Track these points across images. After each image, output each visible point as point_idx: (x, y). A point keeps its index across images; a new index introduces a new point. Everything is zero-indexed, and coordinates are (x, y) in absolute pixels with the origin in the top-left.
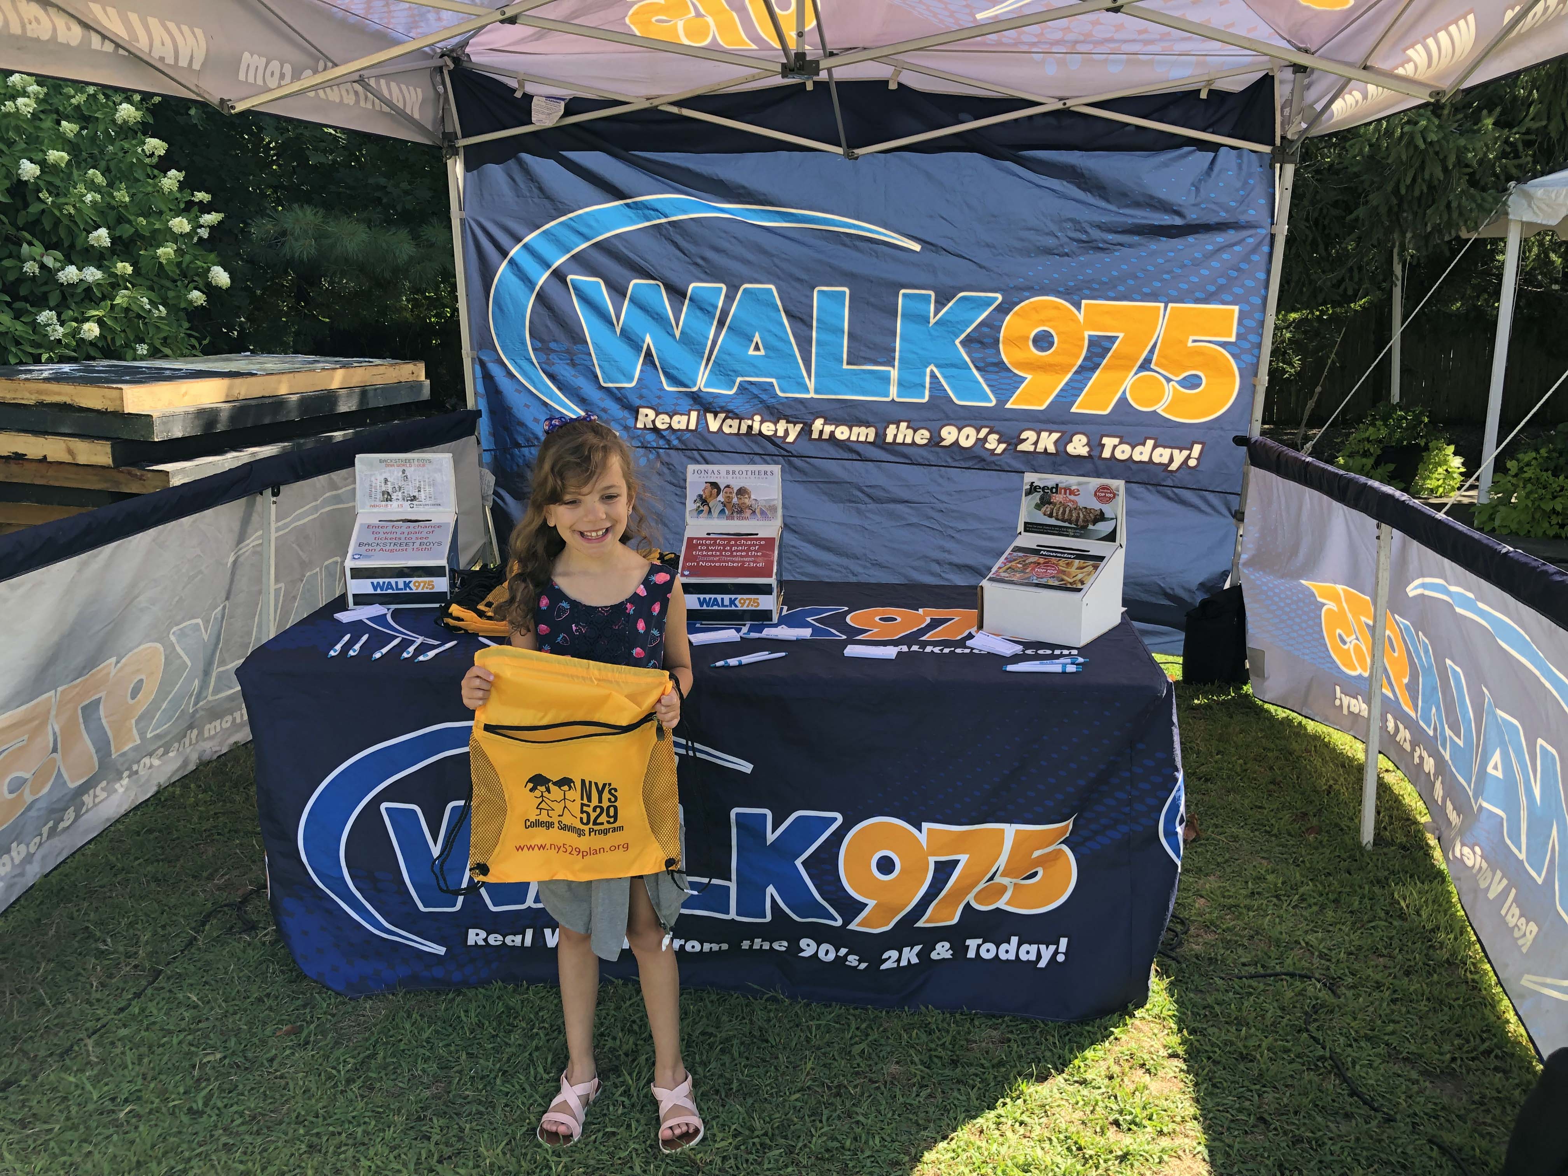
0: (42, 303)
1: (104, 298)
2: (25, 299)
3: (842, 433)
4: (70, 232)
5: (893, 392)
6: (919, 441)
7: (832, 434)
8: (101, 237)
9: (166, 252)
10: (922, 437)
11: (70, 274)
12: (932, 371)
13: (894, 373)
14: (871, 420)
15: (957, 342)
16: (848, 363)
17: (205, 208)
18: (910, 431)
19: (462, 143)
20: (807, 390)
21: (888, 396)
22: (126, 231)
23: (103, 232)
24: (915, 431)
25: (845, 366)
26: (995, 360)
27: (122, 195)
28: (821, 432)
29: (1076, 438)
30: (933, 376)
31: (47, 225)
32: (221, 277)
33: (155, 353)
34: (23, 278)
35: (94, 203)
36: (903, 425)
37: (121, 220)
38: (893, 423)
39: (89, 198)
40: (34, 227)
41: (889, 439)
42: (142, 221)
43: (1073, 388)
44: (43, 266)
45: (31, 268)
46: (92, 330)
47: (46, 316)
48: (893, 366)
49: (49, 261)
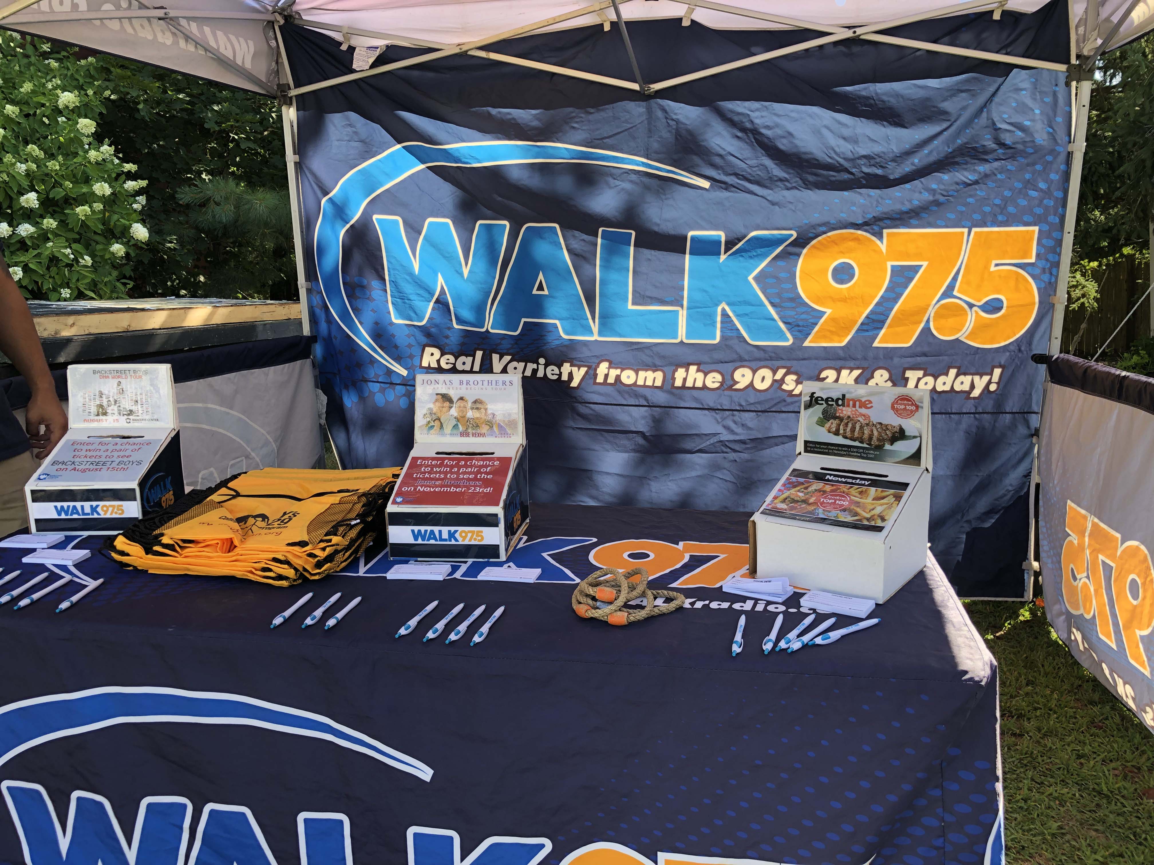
3: (628, 377)
5: (682, 334)
6: (709, 384)
7: (618, 378)
10: (713, 380)
12: (723, 310)
13: (683, 315)
14: (658, 362)
15: (750, 278)
16: (634, 303)
18: (700, 375)
20: (591, 333)
21: (676, 338)
24: (706, 375)
25: (630, 307)
26: (791, 295)
28: (606, 376)
29: (878, 373)
30: (724, 314)
36: (693, 369)
38: (681, 366)
41: (678, 383)
43: (874, 321)
48: (682, 306)
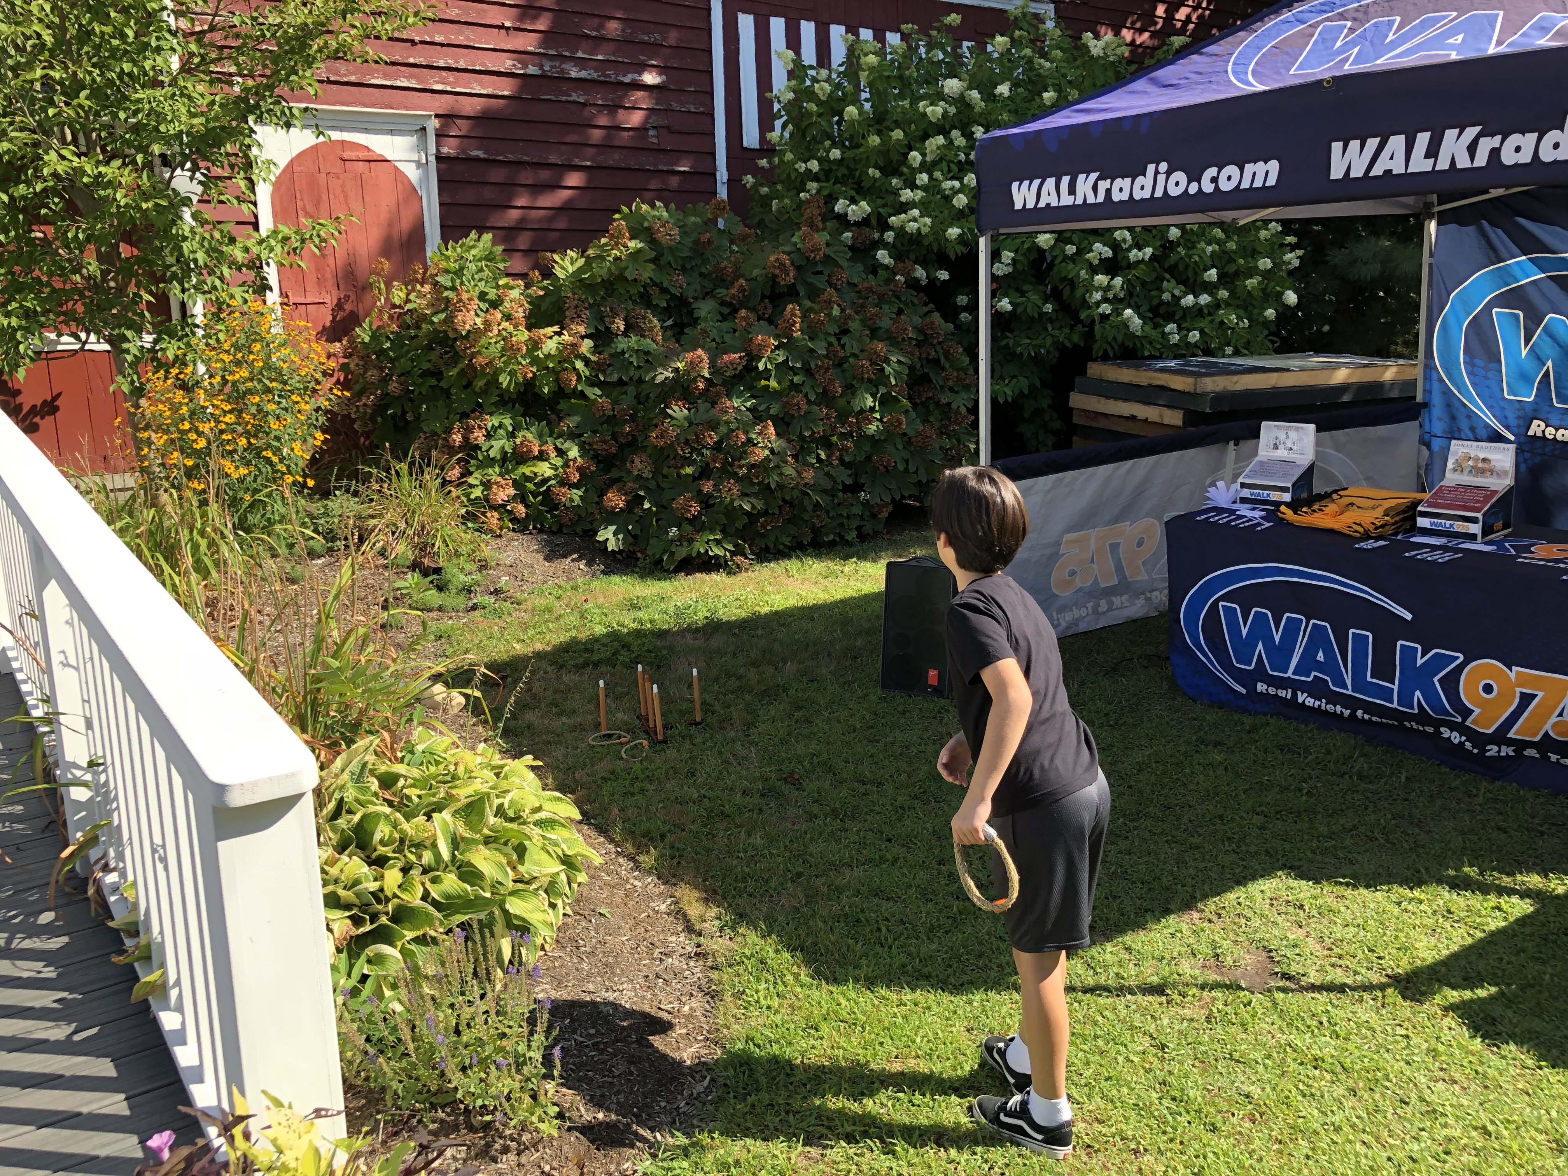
0: (1169, 318)
1: (1210, 314)
2: (1162, 316)
4: (1195, 273)
8: (1212, 274)
9: (1252, 282)
11: (1189, 300)
17: (1293, 248)
19: (1437, 209)
22: (1231, 269)
23: (1213, 272)
27: (1232, 246)
31: (1181, 267)
32: (1291, 298)
33: (1237, 353)
34: (1161, 303)
35: (1213, 253)
37: (1231, 260)
39: (1210, 248)
40: (1172, 271)
42: (1241, 261)
44: (1173, 296)
45: (1166, 297)
46: (1194, 336)
47: (1171, 327)
49: (1177, 292)
